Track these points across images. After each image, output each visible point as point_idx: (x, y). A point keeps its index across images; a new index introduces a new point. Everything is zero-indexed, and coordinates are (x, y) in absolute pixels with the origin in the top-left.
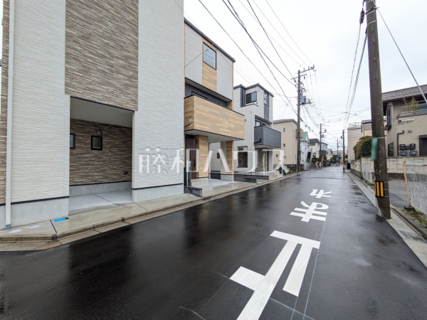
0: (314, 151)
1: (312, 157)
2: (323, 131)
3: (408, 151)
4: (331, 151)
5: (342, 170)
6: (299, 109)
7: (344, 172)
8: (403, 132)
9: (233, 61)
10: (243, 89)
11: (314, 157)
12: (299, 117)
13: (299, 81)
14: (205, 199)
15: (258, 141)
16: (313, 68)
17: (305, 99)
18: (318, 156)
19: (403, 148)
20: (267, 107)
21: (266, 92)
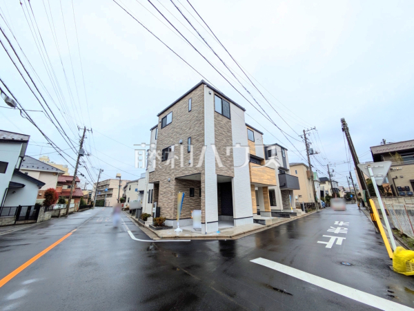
0: (326, 189)
1: (325, 195)
2: (331, 171)
3: (405, 192)
4: (343, 188)
5: (358, 208)
6: (309, 158)
7: (360, 209)
8: (397, 178)
9: (262, 134)
10: (266, 148)
11: (328, 195)
12: (309, 164)
13: (305, 138)
14: (268, 226)
15: (283, 186)
16: (314, 129)
17: (312, 151)
18: (330, 194)
19: (401, 189)
20: (284, 159)
21: (282, 148)
